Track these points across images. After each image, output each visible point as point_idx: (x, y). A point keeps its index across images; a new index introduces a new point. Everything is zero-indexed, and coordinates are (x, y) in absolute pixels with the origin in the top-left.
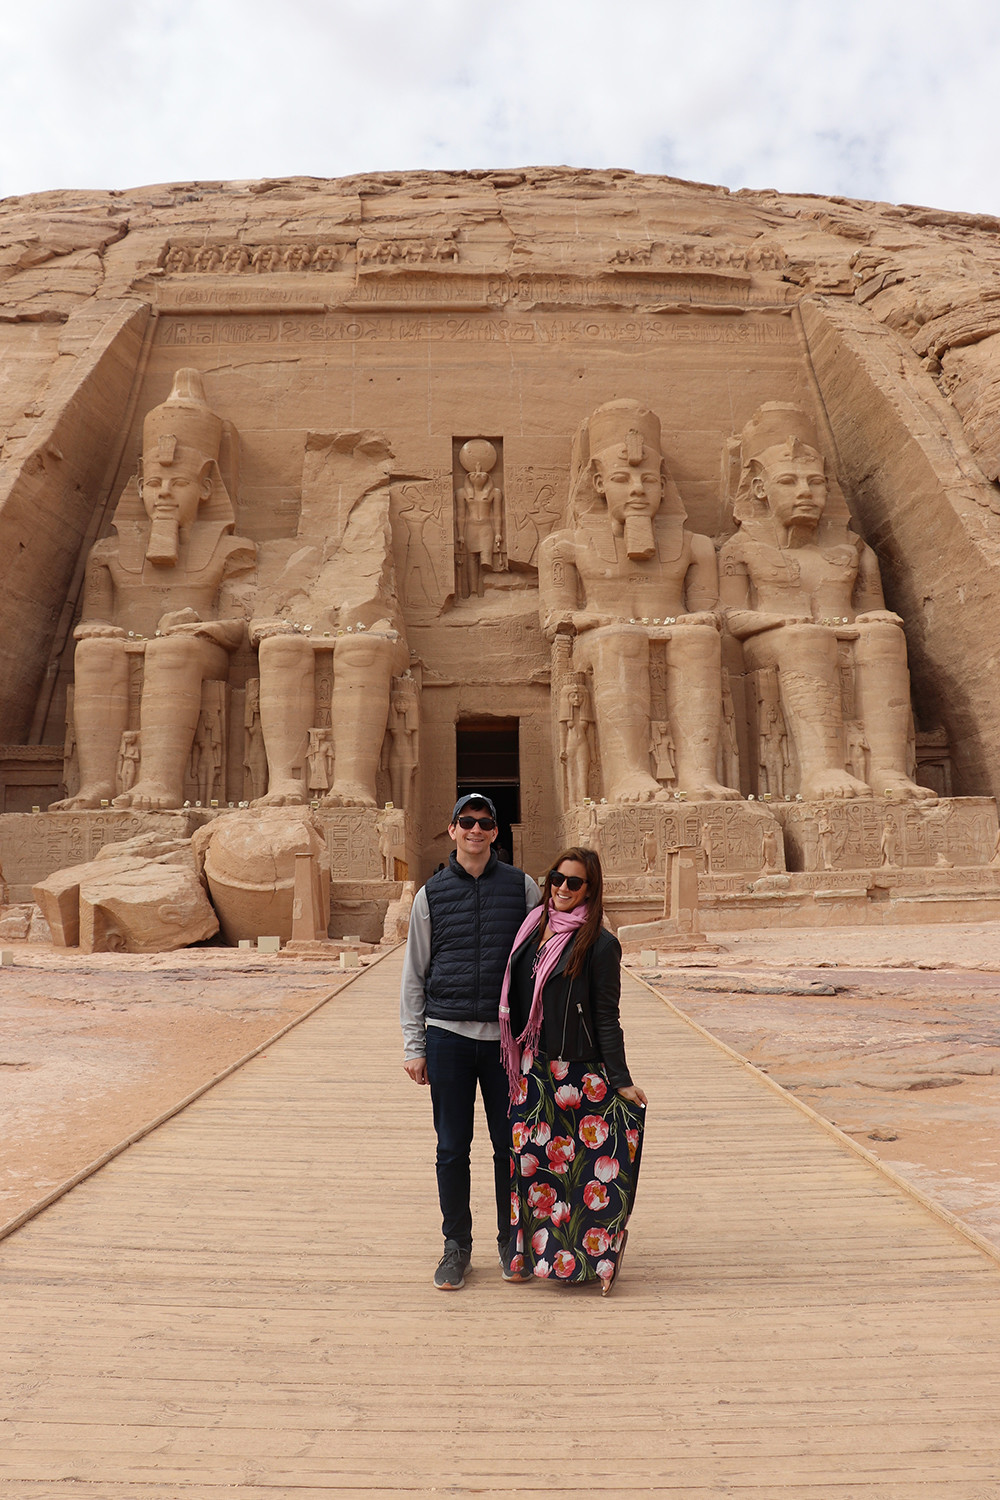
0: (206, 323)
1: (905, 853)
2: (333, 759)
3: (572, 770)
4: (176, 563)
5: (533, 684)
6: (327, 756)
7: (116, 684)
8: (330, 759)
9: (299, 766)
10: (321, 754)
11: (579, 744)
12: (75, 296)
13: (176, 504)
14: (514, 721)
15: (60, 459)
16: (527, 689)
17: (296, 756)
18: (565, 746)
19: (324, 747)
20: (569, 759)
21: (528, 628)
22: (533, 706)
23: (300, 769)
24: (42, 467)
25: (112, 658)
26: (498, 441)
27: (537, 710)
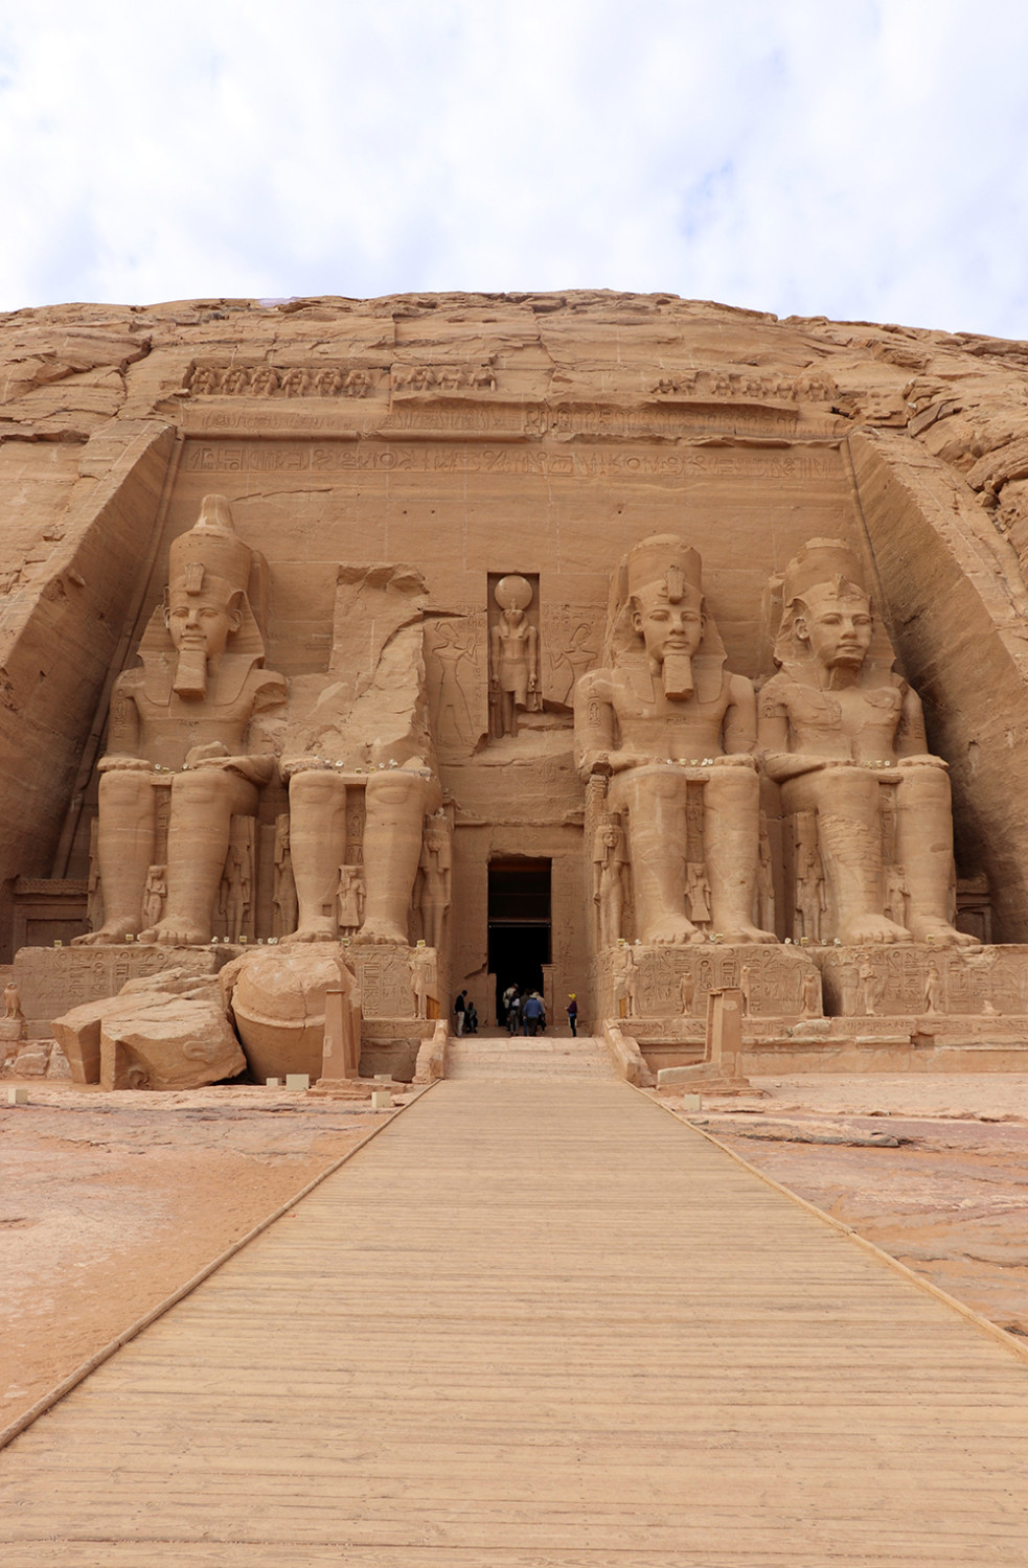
0: (234, 448)
1: (947, 1000)
2: (364, 897)
3: (606, 912)
4: (204, 696)
5: (567, 825)
6: (358, 894)
7: (142, 818)
8: (361, 897)
9: (329, 903)
10: (352, 891)
11: (613, 885)
12: (96, 415)
13: (203, 634)
14: (546, 863)
15: (81, 586)
16: (561, 830)
17: (327, 893)
18: (599, 887)
19: (355, 884)
20: (603, 900)
21: (562, 768)
22: (565, 847)
23: (330, 906)
24: (63, 593)
25: (138, 791)
26: (533, 578)
27: (570, 852)
